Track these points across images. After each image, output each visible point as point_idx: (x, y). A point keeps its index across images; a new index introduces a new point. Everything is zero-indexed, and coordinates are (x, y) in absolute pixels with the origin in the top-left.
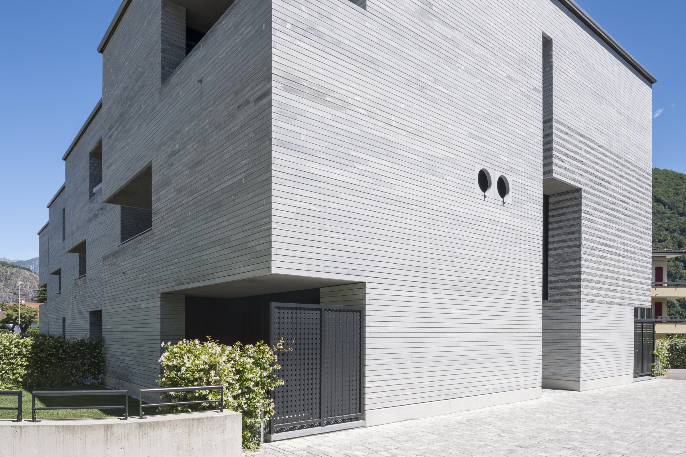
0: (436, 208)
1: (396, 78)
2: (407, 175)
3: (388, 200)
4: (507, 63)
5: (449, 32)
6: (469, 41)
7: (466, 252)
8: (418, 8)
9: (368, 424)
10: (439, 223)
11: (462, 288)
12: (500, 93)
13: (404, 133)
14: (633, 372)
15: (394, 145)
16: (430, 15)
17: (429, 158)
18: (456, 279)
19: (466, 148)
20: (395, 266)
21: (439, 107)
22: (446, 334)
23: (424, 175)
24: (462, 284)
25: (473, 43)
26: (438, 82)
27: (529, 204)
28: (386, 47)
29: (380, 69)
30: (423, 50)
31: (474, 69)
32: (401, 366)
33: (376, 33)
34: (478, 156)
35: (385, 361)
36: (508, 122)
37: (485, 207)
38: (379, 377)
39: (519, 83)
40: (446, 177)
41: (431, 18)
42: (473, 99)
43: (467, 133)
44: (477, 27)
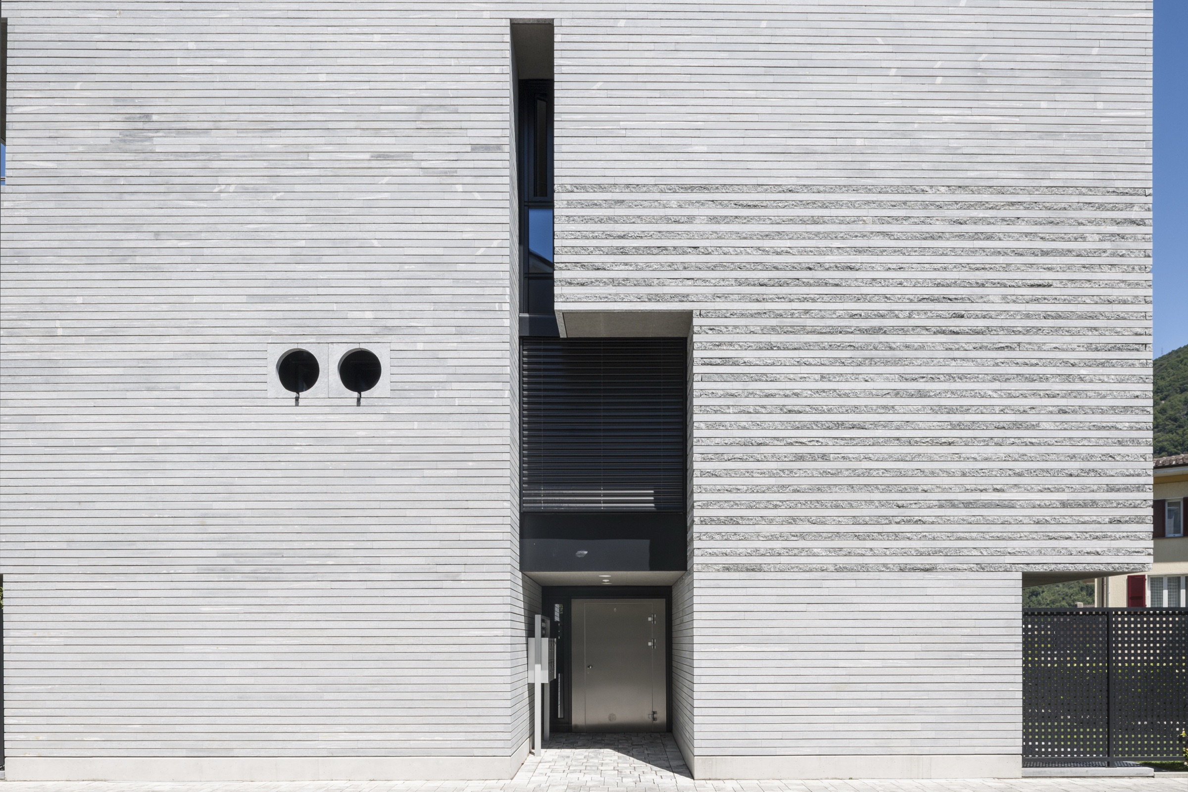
0: (158, 442)
1: (66, 262)
2: (91, 403)
3: (47, 449)
4: (372, 131)
5: (192, 143)
6: (250, 135)
7: (243, 505)
8: (116, 134)
9: (8, 777)
10: (168, 466)
11: (229, 569)
12: (347, 196)
13: (83, 340)
14: (1020, 750)
15: (61, 364)
16: (145, 134)
17: (140, 365)
18: (214, 553)
19: (240, 325)
20: (64, 546)
21: (168, 275)
22: (187, 647)
23: (129, 395)
24: (231, 561)
25: (263, 135)
26: (163, 236)
27: (455, 386)
28: (46, 222)
29: (32, 260)
30: (127, 197)
31: (266, 180)
32: (78, 696)
33: (24, 210)
34: (275, 331)
35: (43, 687)
36: (376, 243)
37: (299, 418)
38: (31, 710)
39: (416, 156)
40: (183, 387)
41: (146, 137)
42: (262, 234)
43: (244, 299)
44: (276, 101)
